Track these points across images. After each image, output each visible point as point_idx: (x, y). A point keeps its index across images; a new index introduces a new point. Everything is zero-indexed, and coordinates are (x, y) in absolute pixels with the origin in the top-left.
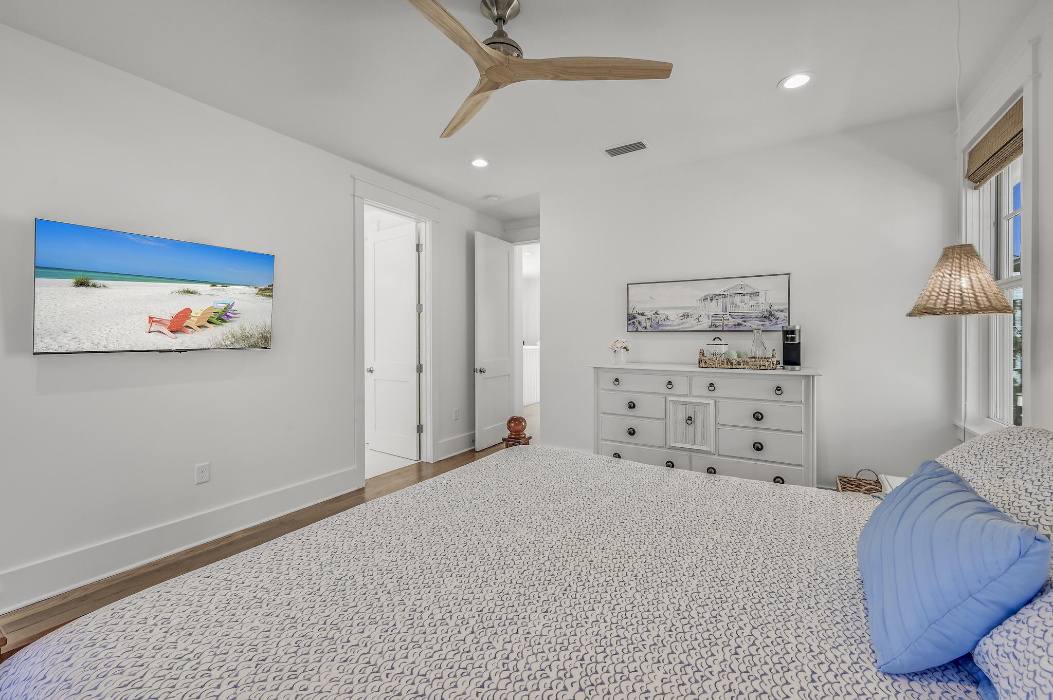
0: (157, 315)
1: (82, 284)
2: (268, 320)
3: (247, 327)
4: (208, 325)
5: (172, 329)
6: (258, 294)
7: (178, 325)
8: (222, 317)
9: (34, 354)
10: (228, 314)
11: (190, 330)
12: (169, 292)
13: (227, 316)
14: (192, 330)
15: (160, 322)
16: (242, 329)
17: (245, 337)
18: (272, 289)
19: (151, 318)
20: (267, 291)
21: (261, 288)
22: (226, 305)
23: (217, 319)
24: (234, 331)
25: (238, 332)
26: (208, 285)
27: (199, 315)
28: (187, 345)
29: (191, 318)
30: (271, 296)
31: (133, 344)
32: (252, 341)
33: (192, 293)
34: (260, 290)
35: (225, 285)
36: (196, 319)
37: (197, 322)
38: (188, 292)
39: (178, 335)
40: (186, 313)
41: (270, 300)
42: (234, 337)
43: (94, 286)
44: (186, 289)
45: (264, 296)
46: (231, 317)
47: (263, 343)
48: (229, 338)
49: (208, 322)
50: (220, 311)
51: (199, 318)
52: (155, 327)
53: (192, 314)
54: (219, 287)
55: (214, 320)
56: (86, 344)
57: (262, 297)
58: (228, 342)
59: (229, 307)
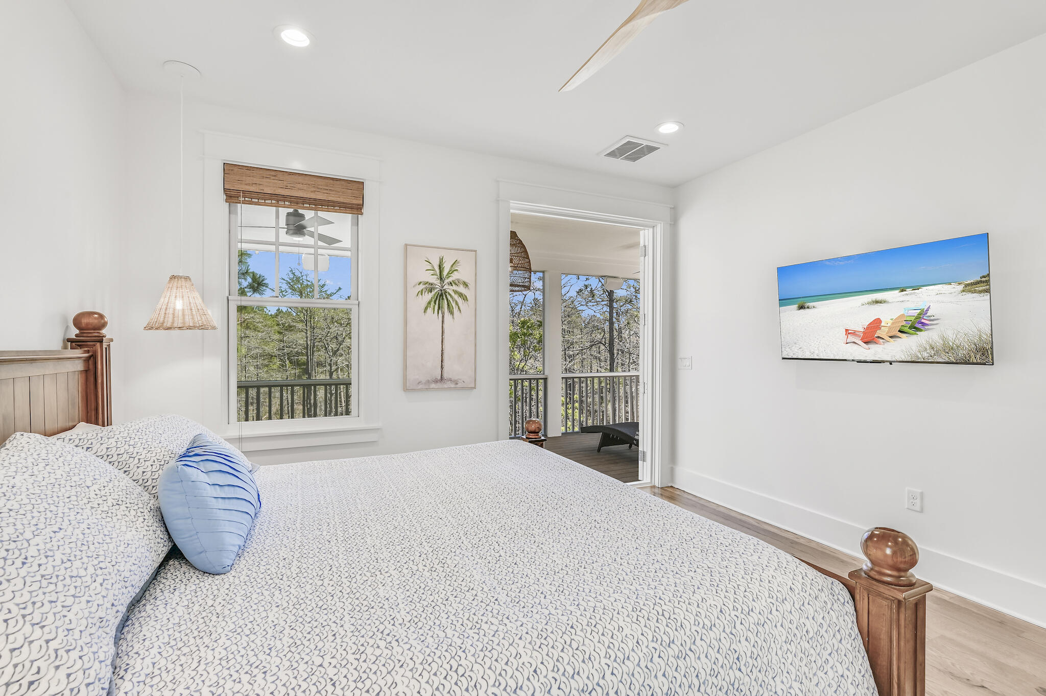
0: (852, 327)
1: (801, 307)
2: (985, 327)
3: (951, 336)
4: (900, 334)
5: (865, 340)
6: (963, 291)
7: (870, 335)
8: (916, 324)
9: (783, 358)
10: (923, 321)
11: (881, 340)
12: (860, 304)
13: (922, 323)
14: (883, 341)
15: (854, 333)
16: (943, 339)
17: (948, 349)
18: (988, 282)
19: (847, 330)
20: (982, 285)
21: (969, 282)
22: (919, 311)
23: (910, 328)
24: (933, 341)
25: (939, 343)
26: (897, 291)
27: (889, 325)
28: (879, 356)
29: (882, 328)
30: (988, 291)
31: (836, 354)
32: (961, 353)
33: (881, 303)
34: (967, 285)
35: (916, 288)
36: (886, 329)
37: (888, 333)
38: (877, 302)
39: (871, 346)
40: (876, 324)
41: (987, 296)
42: (933, 348)
43: (808, 308)
44: (874, 300)
45: (975, 292)
46: (927, 325)
47: (978, 356)
48: (926, 349)
49: (899, 331)
50: (913, 319)
51: (890, 328)
52: (851, 338)
53: (882, 324)
54: (909, 291)
55: (906, 329)
56: (807, 353)
57: (970, 295)
58: (925, 355)
59: (923, 313)
